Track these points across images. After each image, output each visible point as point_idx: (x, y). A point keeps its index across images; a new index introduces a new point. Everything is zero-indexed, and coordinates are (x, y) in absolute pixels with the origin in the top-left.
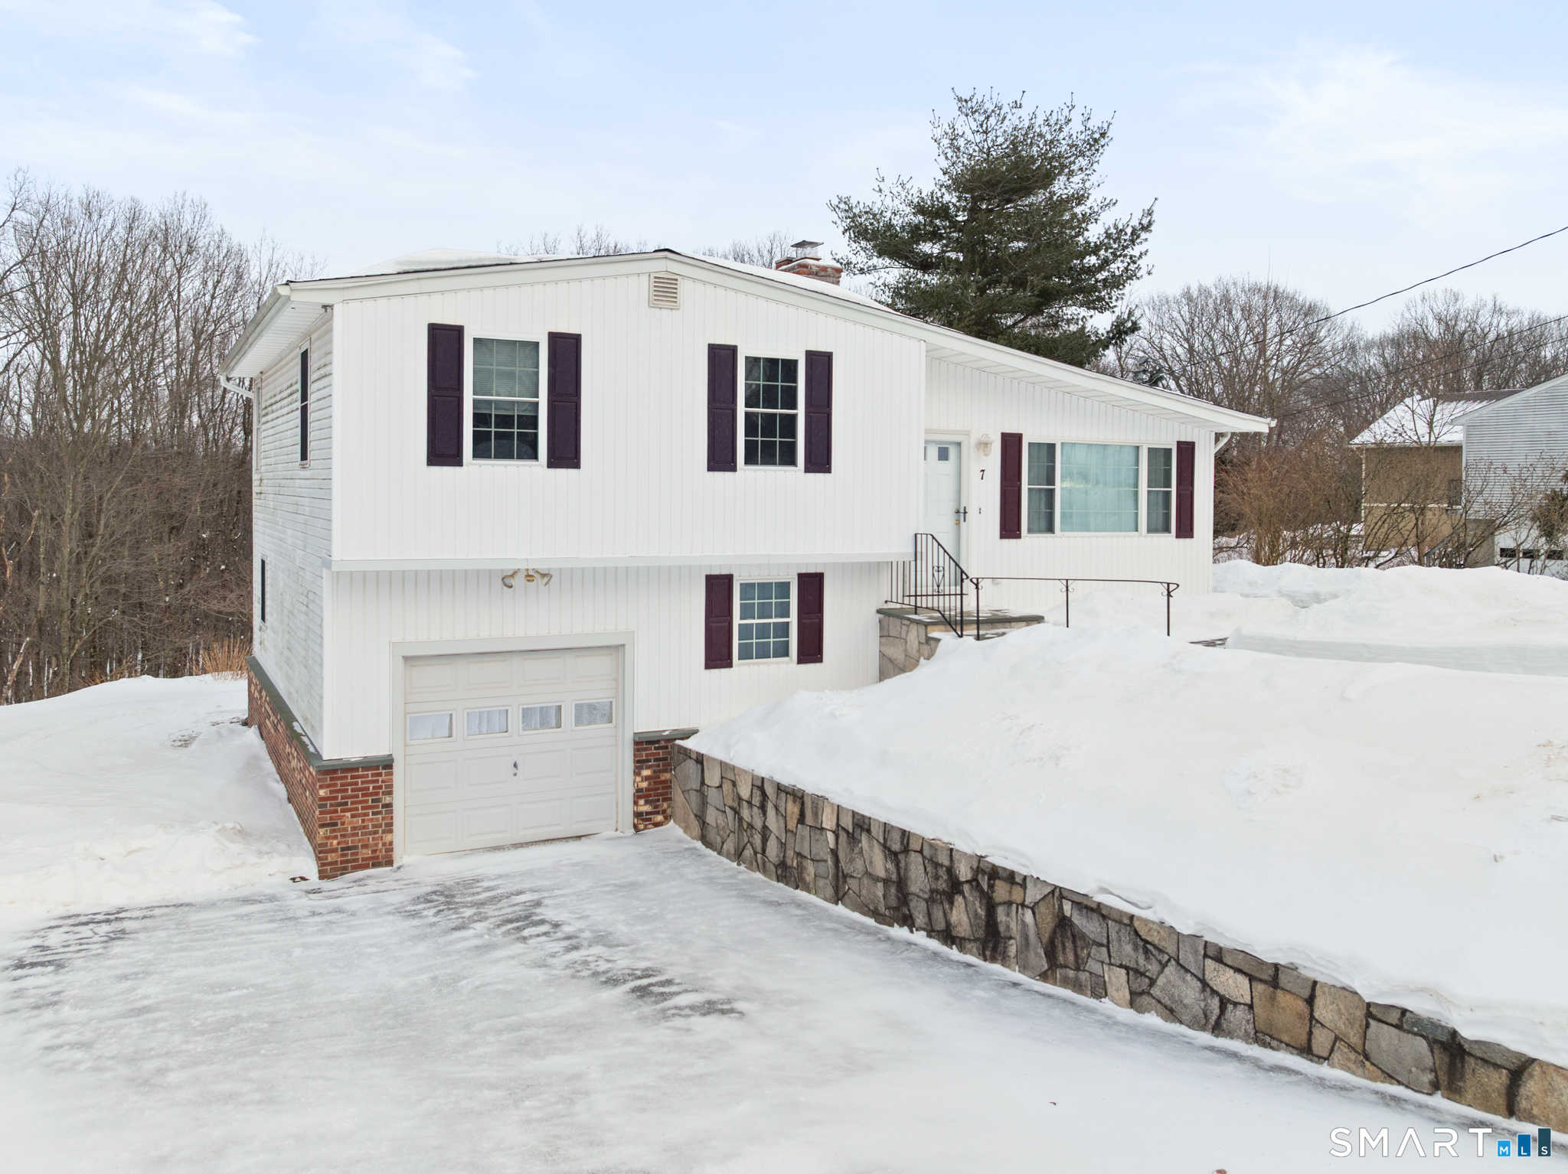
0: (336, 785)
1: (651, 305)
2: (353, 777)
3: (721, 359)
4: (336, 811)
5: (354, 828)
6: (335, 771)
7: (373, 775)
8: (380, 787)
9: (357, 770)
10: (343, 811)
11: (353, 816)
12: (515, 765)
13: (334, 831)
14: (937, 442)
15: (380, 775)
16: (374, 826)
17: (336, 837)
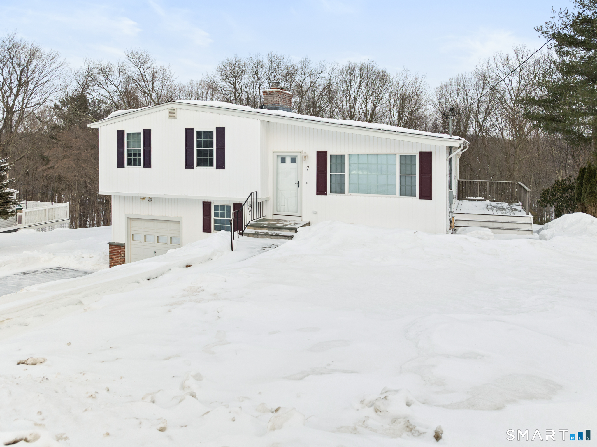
0: (112, 249)
1: (169, 118)
2: (116, 248)
3: (189, 132)
4: (112, 256)
5: (116, 261)
6: (112, 245)
7: (120, 248)
8: (121, 251)
9: (116, 246)
10: (114, 256)
11: (116, 258)
12: (155, 252)
13: (112, 261)
14: (290, 156)
15: (121, 248)
16: (120, 261)
17: (112, 262)
